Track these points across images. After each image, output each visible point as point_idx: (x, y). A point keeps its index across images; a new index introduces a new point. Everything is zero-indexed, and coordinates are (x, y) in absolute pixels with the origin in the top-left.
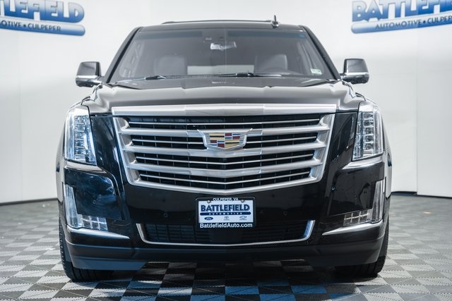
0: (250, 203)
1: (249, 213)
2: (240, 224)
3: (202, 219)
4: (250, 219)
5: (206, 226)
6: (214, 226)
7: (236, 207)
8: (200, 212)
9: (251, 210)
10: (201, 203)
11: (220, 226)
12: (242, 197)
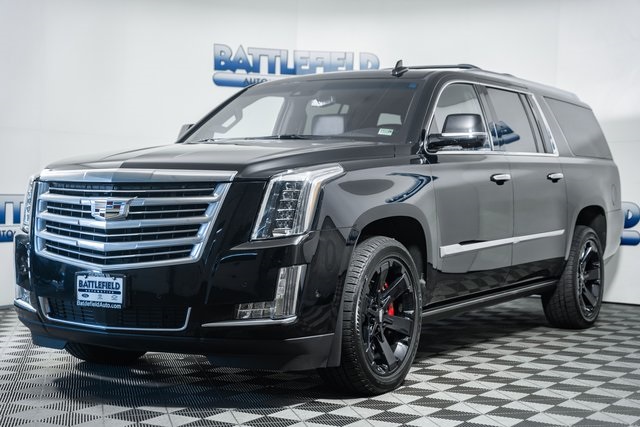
0: (120, 281)
1: (119, 293)
2: (111, 304)
3: (80, 295)
4: (119, 299)
5: (82, 304)
6: (88, 304)
7: (109, 284)
8: (78, 288)
9: (121, 290)
10: (79, 278)
11: (93, 305)
12: (114, 274)
